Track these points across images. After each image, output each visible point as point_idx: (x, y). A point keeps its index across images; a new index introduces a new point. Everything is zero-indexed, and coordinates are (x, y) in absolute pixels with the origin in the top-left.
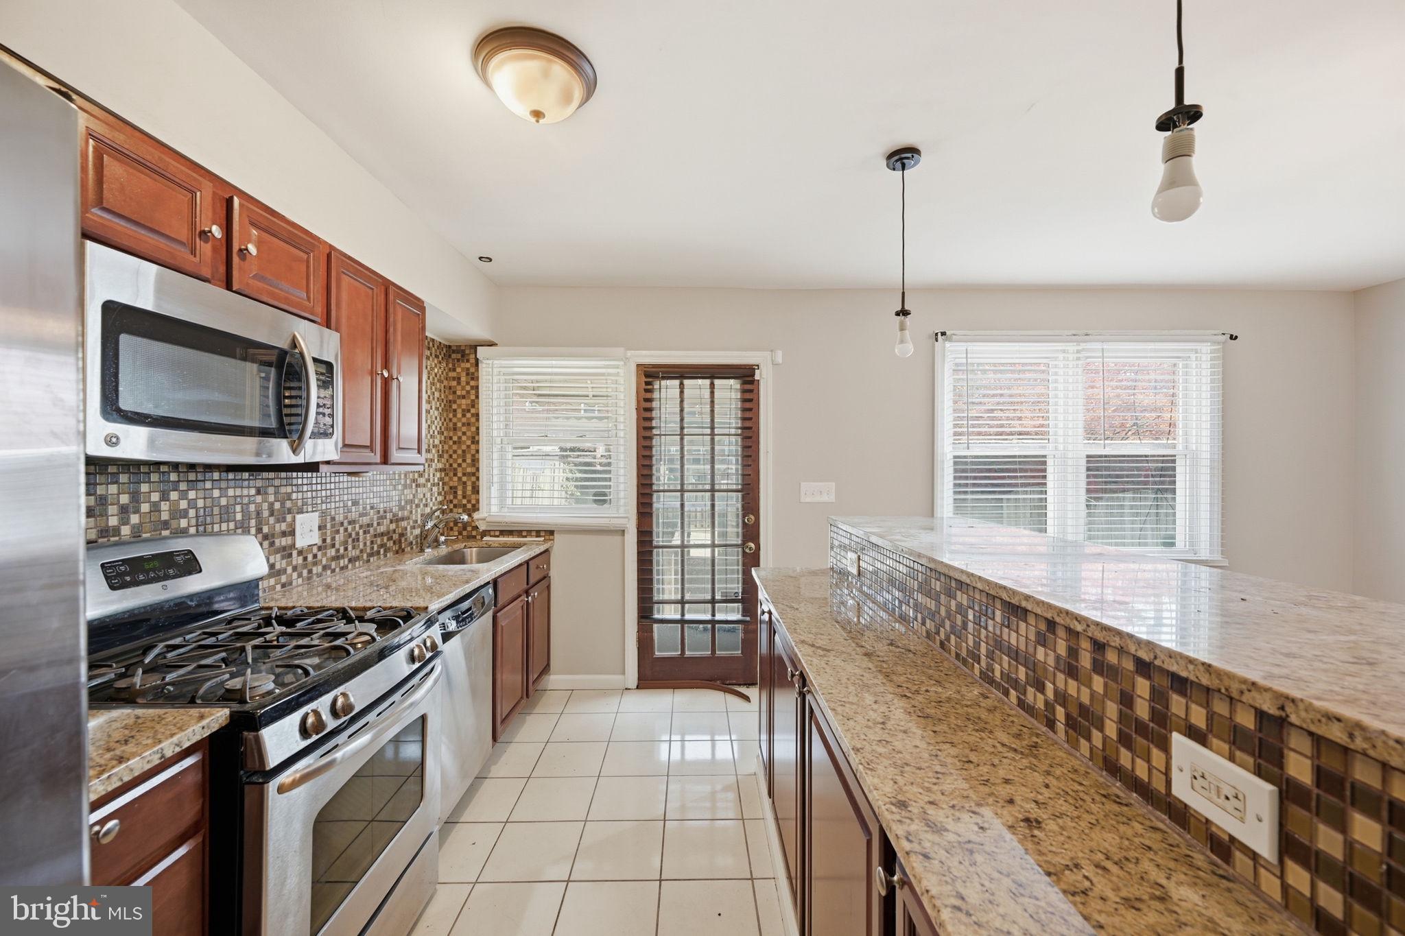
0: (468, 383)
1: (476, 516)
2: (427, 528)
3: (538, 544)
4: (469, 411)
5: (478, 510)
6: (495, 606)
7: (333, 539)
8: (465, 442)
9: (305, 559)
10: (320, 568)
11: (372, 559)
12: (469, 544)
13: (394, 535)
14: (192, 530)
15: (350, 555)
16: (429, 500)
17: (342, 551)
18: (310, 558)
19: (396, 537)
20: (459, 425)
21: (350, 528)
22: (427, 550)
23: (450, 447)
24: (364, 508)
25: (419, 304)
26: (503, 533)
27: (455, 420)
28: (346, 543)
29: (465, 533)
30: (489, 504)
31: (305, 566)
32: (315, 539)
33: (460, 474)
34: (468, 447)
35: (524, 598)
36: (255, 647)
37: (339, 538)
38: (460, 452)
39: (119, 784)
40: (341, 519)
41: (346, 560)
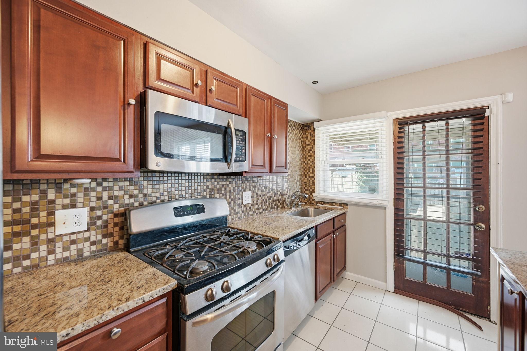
0: (311, 139)
1: (314, 194)
2: (293, 199)
3: (341, 209)
4: (311, 150)
5: (315, 192)
6: (316, 238)
7: (257, 201)
8: (309, 163)
9: (247, 208)
10: (252, 213)
11: (272, 210)
12: (311, 207)
13: (281, 201)
14: (208, 196)
15: (263, 208)
16: (295, 187)
17: (260, 206)
18: (248, 208)
19: (281, 202)
20: (307, 156)
21: (263, 197)
22: (293, 208)
23: (304, 166)
24: (269, 190)
25: (285, 106)
26: (325, 203)
27: (306, 154)
28: (262, 203)
29: (310, 202)
30: (319, 190)
31: (247, 211)
32: (250, 201)
33: (308, 177)
34: (311, 165)
35: (332, 235)
36: (210, 247)
37: (259, 201)
38: (308, 168)
39: (122, 312)
40: (260, 194)
41: (262, 210)
